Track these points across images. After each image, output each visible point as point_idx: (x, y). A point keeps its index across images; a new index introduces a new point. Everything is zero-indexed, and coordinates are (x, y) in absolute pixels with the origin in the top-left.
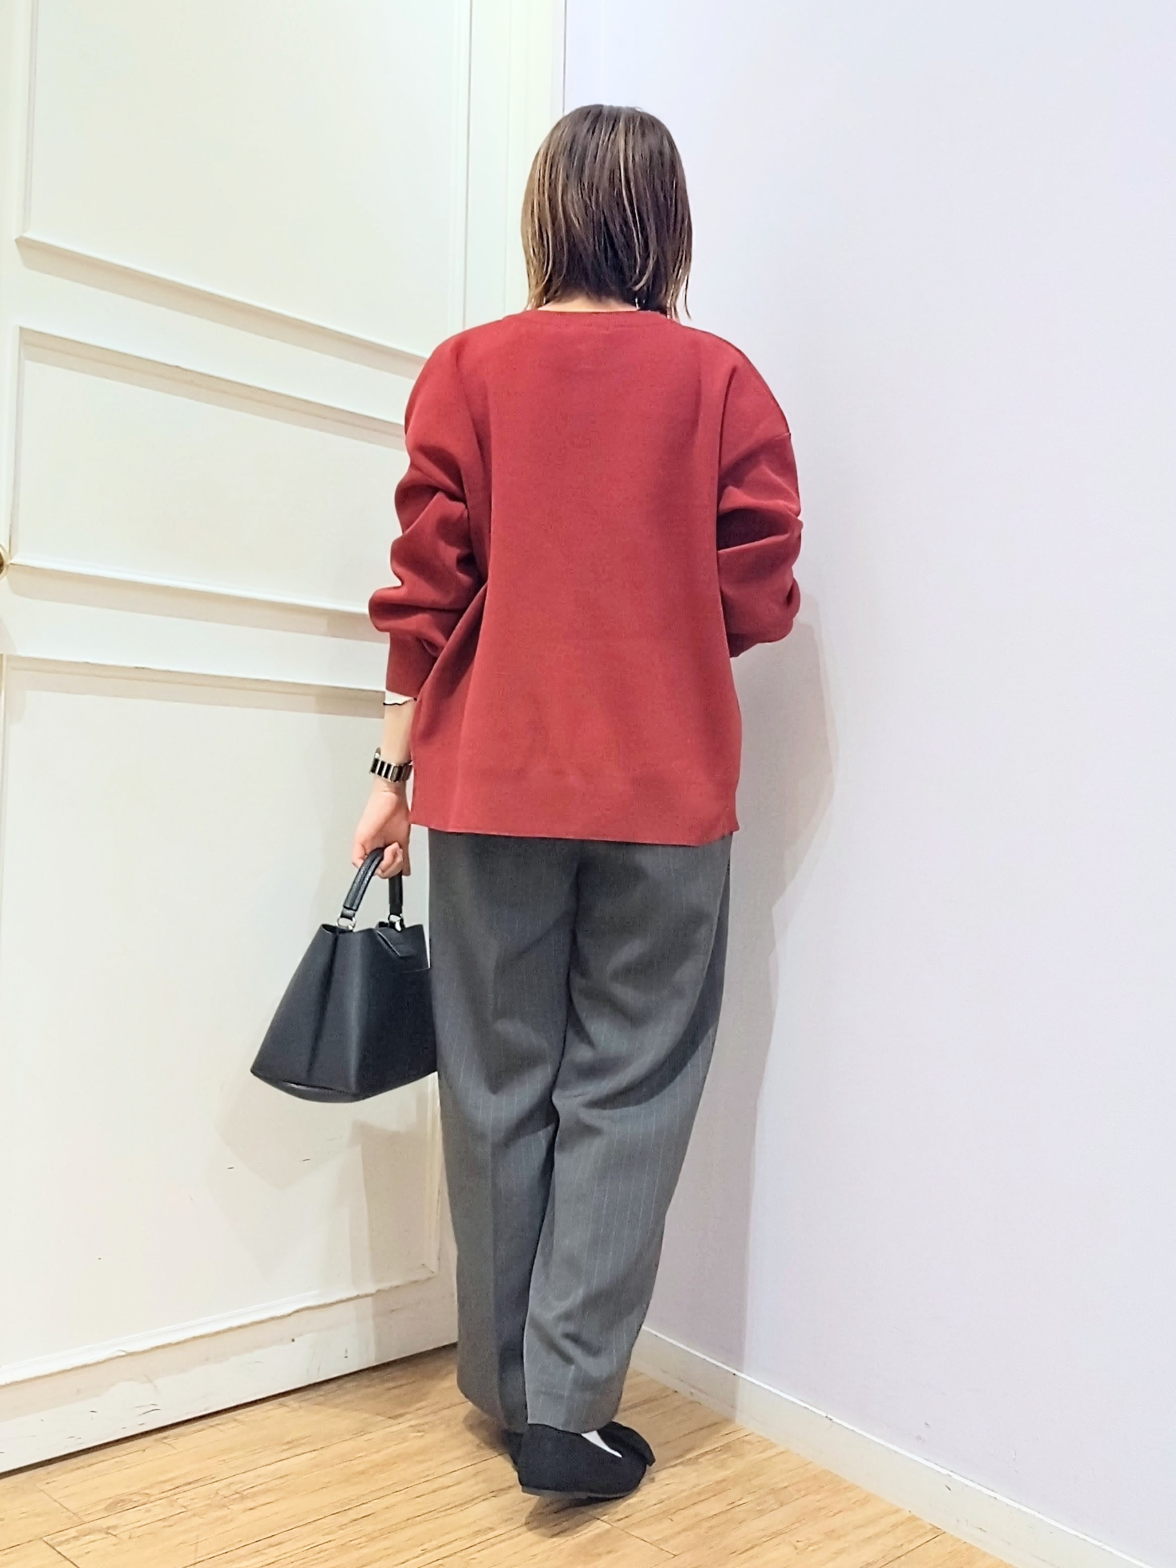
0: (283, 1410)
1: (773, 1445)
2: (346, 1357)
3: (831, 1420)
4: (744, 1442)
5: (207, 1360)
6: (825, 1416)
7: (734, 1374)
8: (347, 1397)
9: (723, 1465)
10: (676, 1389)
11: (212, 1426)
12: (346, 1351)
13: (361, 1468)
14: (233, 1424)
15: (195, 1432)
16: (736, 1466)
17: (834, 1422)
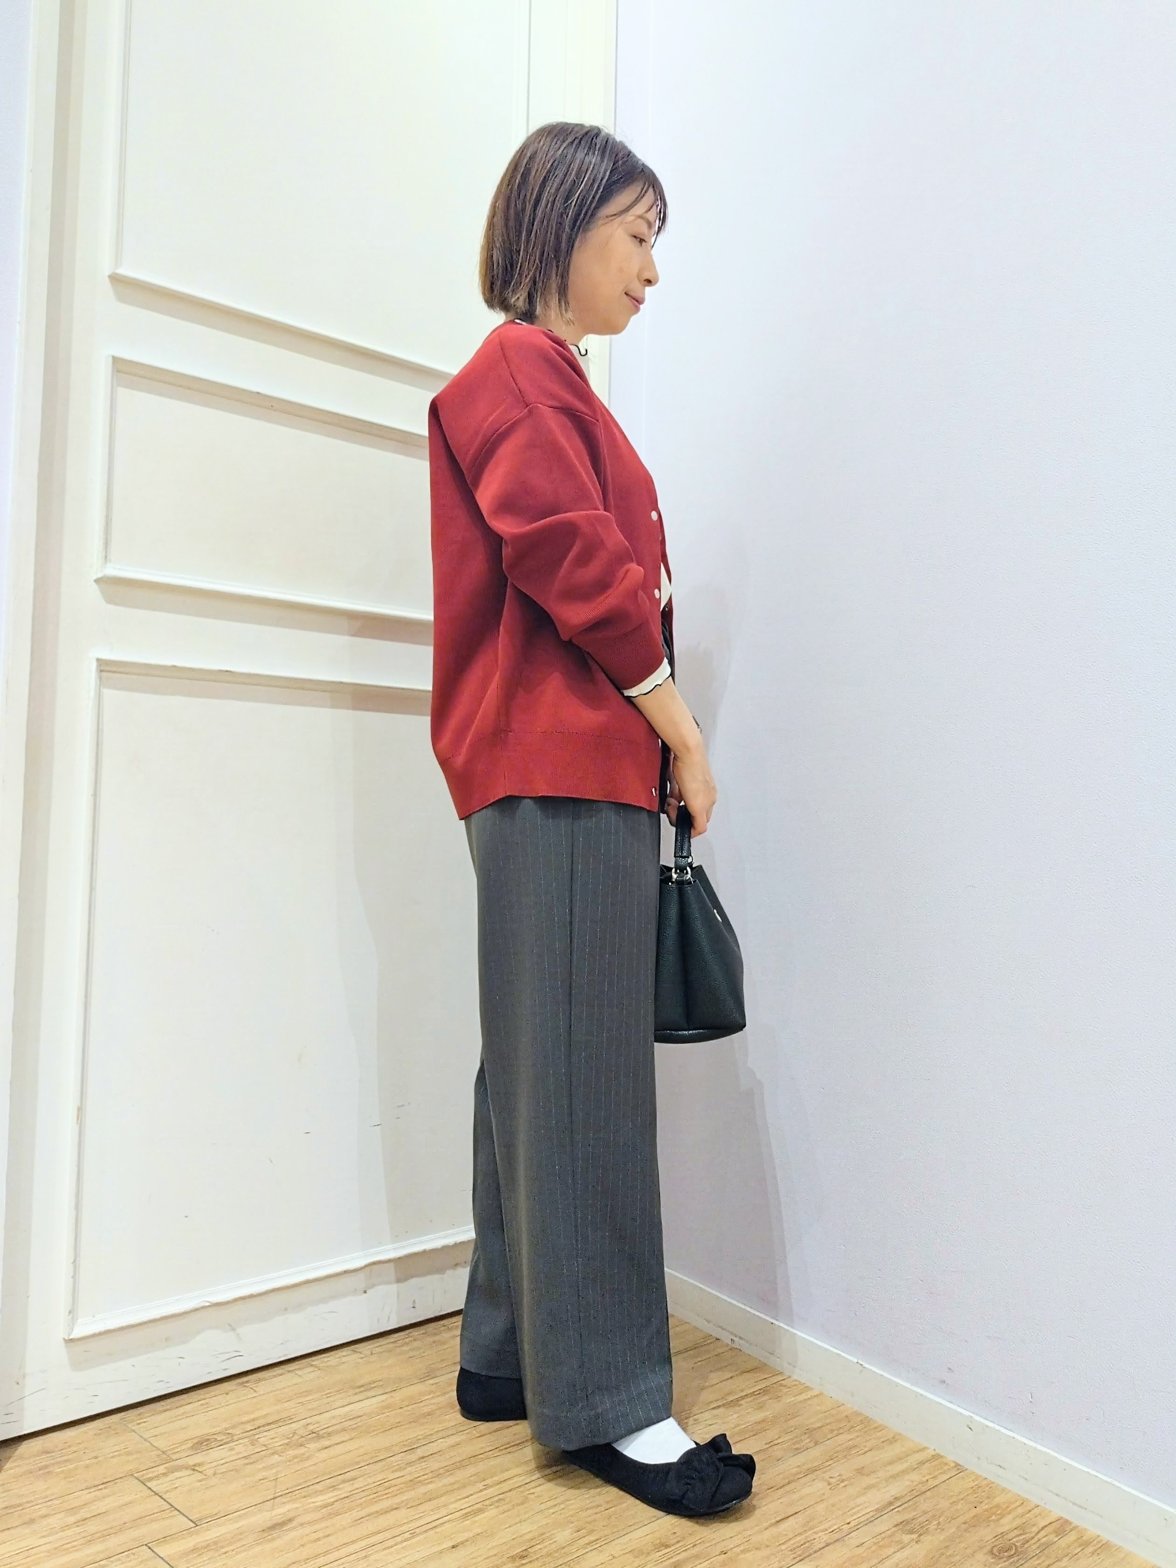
0: (355, 1356)
1: (808, 1389)
2: (414, 1307)
3: (862, 1365)
4: (781, 1385)
5: (286, 1309)
6: (856, 1362)
7: (772, 1323)
8: (416, 1344)
9: (761, 1407)
10: (718, 1337)
11: (289, 1371)
12: (414, 1301)
13: (426, 1410)
14: (312, 1369)
15: (275, 1376)
16: (772, 1408)
17: (864, 1367)
